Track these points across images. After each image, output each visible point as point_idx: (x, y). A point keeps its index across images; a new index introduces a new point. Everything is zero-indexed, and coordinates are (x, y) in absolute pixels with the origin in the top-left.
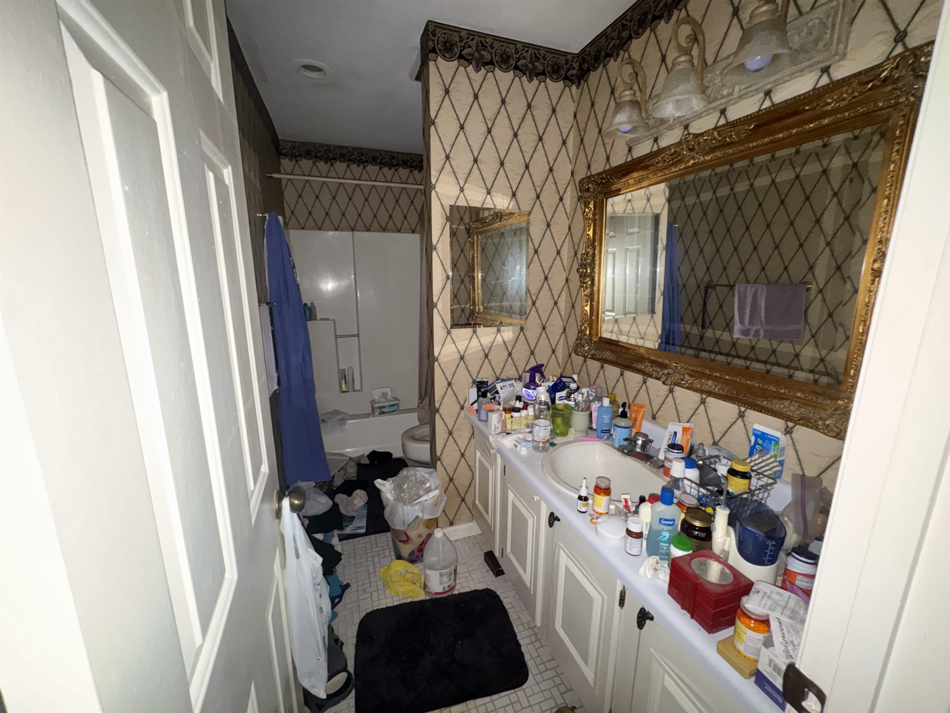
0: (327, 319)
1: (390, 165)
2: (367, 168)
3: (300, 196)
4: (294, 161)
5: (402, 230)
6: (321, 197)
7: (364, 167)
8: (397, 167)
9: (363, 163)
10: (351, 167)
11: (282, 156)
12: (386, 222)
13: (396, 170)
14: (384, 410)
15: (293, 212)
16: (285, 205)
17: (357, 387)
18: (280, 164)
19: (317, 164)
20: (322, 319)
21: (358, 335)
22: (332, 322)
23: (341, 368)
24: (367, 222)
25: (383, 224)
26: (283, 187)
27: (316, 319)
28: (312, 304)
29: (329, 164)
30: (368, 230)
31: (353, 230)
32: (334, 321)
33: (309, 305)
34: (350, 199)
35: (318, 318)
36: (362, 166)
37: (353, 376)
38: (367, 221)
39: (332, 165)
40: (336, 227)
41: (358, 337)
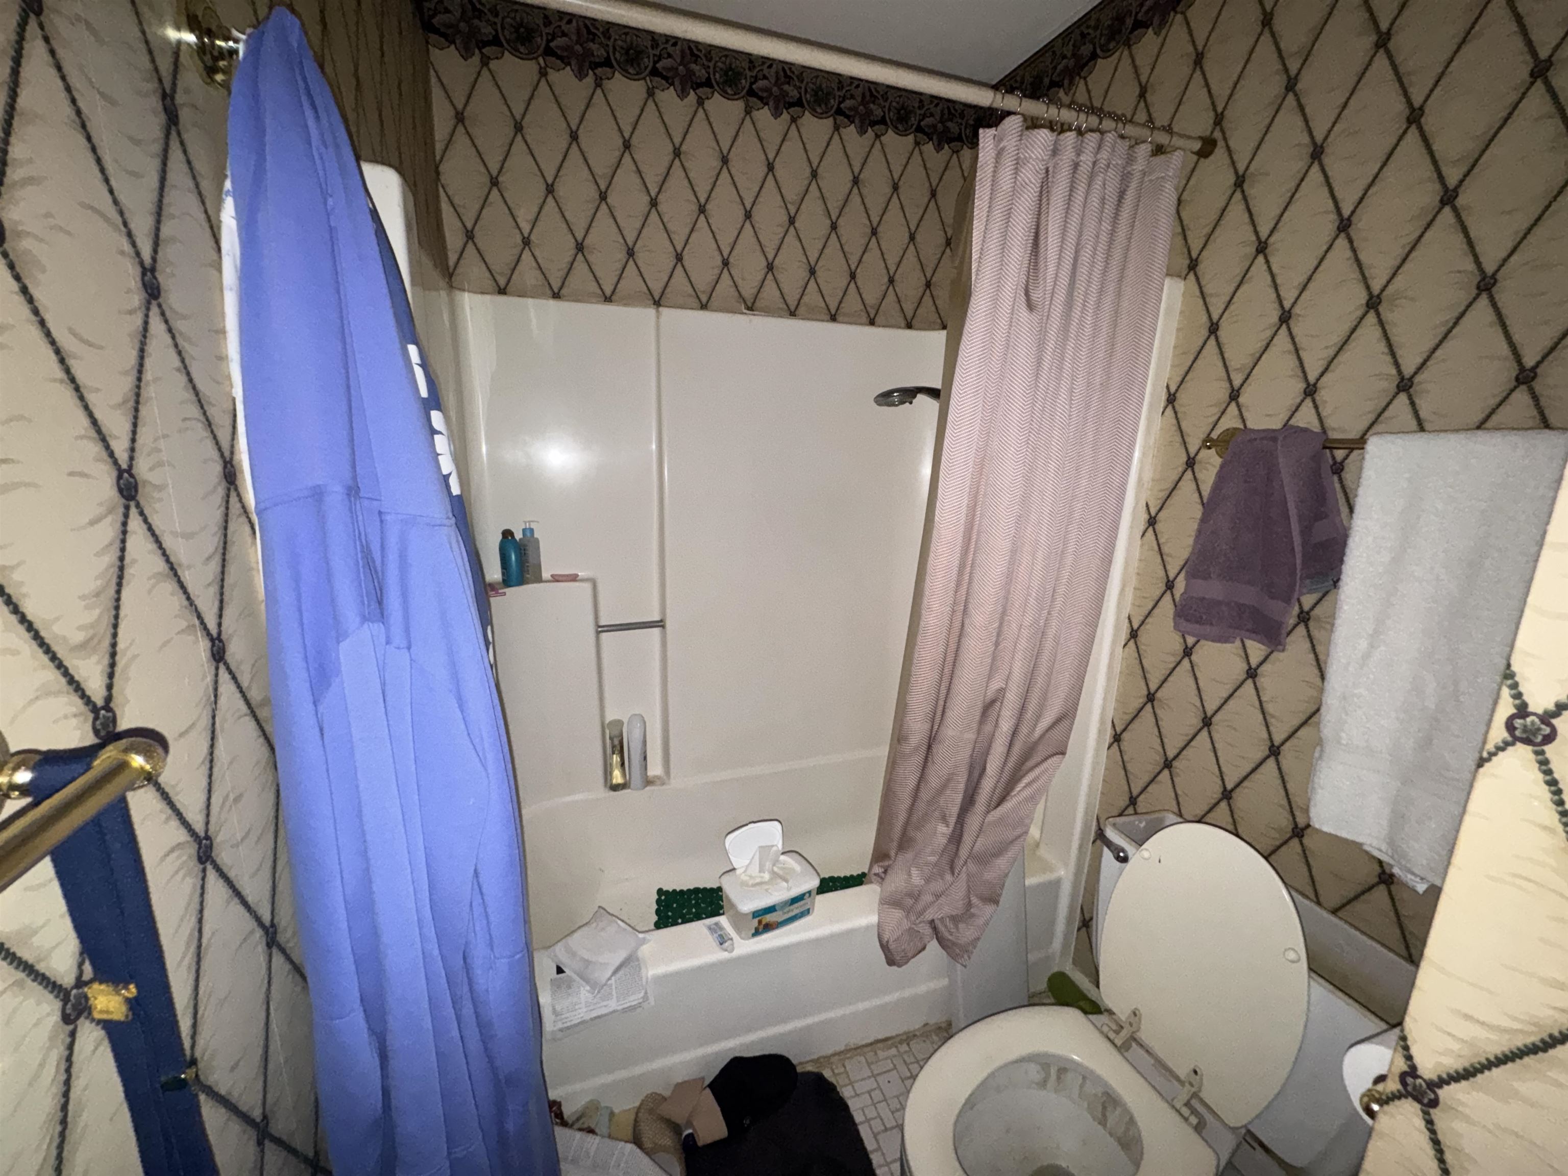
0: (574, 578)
1: (777, 101)
2: (708, 104)
3: (494, 182)
4: (476, 59)
5: (802, 310)
6: (561, 190)
7: (700, 102)
8: (795, 110)
9: (697, 86)
10: (660, 95)
11: (433, 37)
12: (757, 284)
13: (794, 120)
14: (769, 918)
15: (470, 235)
16: (445, 206)
17: (655, 769)
18: (427, 64)
19: (553, 75)
20: (556, 579)
21: (660, 624)
22: (587, 586)
23: (610, 717)
24: (702, 284)
25: (748, 292)
26: (439, 147)
27: (539, 579)
28: (528, 532)
29: (590, 80)
30: (704, 307)
31: (657, 303)
32: (594, 583)
33: (518, 536)
34: (654, 203)
35: (546, 575)
36: (692, 97)
37: (644, 742)
38: (703, 280)
39: (598, 84)
40: (608, 292)
41: (663, 627)
